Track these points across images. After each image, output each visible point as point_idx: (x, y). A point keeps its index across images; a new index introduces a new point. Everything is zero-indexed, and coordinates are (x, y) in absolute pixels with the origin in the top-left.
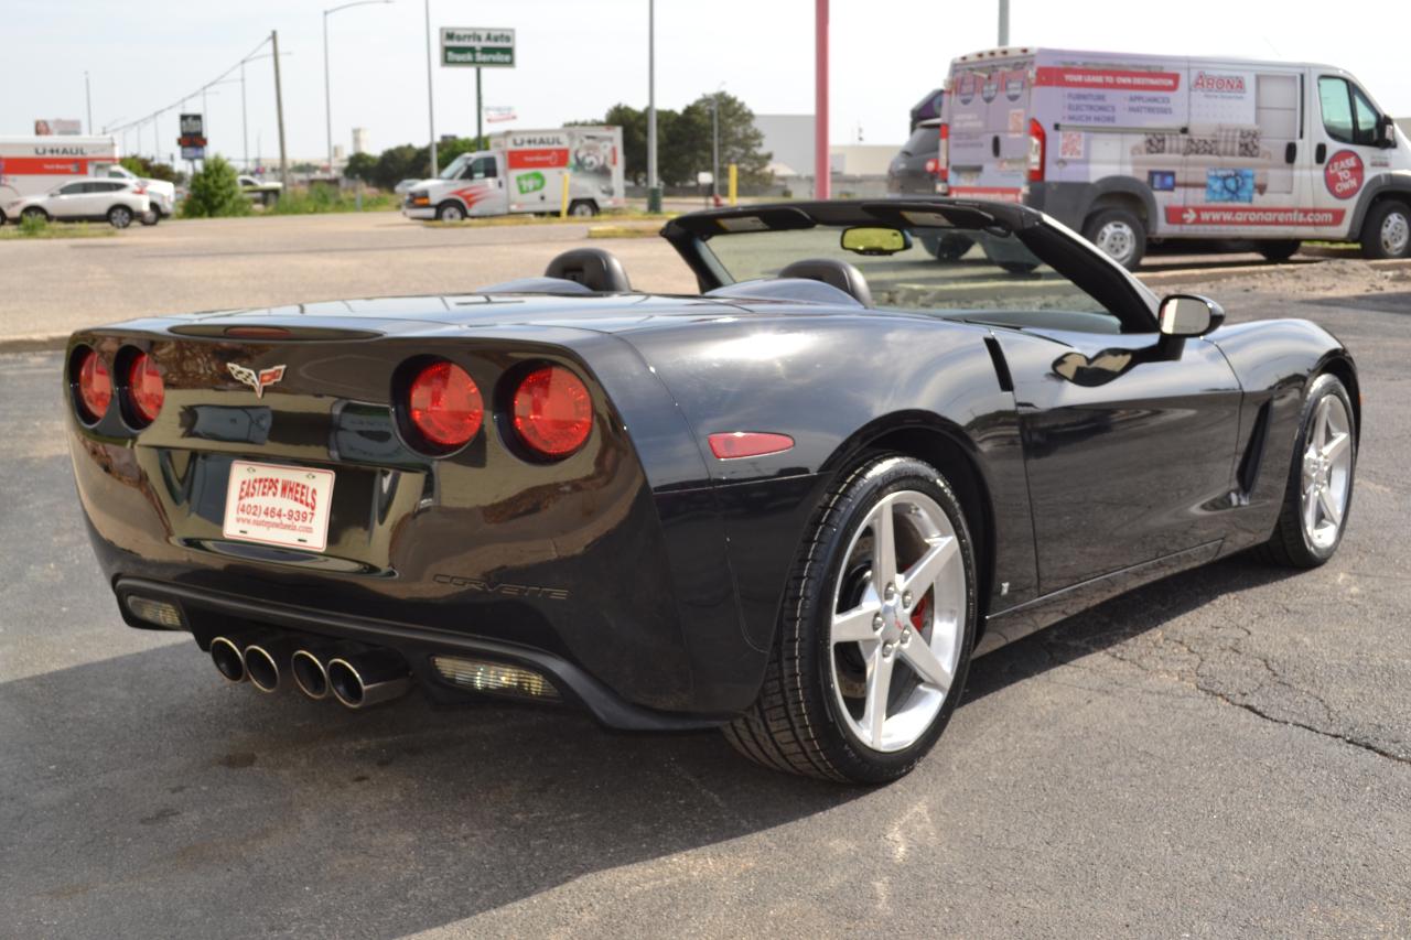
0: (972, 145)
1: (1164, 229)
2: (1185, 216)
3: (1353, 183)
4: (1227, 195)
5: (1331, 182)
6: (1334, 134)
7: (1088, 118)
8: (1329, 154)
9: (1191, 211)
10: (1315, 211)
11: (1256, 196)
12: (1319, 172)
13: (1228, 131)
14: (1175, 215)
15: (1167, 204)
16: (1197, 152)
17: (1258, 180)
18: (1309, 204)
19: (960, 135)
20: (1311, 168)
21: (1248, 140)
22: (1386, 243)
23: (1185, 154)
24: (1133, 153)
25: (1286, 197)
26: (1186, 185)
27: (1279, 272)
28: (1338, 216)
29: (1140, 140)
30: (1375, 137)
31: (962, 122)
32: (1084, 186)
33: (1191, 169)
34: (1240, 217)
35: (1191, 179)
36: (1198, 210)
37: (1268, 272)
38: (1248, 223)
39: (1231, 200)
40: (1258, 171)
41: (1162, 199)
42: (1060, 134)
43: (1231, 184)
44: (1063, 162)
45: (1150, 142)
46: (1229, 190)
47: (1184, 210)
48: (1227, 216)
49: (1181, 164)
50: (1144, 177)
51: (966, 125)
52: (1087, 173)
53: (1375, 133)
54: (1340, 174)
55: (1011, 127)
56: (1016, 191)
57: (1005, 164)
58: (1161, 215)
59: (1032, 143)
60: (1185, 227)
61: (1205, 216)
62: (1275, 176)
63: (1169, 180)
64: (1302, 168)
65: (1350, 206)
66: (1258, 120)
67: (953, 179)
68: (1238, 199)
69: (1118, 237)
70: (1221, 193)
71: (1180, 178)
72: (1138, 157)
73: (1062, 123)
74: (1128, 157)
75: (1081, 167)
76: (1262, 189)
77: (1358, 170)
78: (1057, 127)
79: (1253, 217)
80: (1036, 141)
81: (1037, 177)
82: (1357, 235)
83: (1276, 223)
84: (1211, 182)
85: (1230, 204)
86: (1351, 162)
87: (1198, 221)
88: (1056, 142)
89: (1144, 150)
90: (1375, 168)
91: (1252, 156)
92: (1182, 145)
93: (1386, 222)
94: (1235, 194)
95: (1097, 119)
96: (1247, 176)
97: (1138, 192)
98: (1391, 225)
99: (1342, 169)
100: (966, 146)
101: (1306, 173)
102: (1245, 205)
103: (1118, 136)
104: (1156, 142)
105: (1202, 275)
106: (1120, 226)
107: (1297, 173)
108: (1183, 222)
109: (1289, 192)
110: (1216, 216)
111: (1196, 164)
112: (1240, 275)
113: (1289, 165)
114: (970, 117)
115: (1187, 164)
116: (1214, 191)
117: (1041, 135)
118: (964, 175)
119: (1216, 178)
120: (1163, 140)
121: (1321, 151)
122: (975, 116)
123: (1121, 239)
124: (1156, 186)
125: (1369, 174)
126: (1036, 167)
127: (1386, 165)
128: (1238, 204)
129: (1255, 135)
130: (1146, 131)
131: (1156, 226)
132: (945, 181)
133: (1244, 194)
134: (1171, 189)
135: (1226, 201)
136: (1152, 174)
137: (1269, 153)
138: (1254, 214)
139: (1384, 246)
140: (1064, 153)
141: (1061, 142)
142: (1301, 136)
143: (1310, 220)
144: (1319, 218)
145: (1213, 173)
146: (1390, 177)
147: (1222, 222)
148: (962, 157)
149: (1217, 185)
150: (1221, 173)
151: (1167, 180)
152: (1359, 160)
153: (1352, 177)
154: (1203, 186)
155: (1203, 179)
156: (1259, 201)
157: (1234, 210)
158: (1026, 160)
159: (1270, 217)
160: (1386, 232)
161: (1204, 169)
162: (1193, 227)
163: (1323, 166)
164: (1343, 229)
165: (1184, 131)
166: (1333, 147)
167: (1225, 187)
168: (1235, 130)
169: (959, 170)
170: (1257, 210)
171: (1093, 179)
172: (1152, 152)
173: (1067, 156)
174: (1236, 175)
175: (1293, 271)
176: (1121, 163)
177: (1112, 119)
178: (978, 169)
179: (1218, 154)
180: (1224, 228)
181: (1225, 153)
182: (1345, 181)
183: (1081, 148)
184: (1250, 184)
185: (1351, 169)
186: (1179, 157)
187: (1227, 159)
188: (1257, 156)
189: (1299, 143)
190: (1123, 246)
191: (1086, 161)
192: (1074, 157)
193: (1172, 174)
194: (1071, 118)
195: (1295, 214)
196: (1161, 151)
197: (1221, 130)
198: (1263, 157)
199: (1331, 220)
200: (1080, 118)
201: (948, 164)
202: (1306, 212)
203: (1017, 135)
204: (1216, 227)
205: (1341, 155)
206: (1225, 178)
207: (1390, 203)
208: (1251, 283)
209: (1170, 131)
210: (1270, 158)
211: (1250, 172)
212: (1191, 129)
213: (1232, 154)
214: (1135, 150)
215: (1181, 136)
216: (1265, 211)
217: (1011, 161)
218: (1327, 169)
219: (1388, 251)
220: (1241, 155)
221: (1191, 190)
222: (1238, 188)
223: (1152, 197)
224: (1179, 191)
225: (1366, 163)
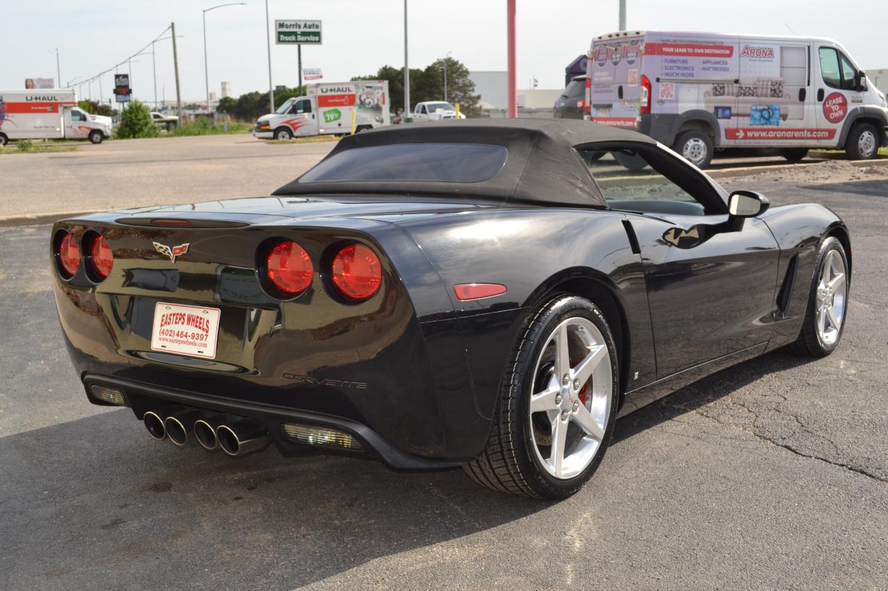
0: (606, 92)
1: (724, 142)
2: (737, 134)
3: (841, 113)
4: (763, 121)
5: (827, 112)
6: (829, 82)
7: (677, 75)
8: (826, 95)
9: (741, 131)
10: (817, 130)
11: (781, 121)
12: (820, 106)
13: (763, 81)
14: (731, 134)
15: (726, 127)
16: (744, 95)
17: (783, 112)
18: (814, 126)
19: (597, 85)
20: (815, 104)
21: (776, 87)
22: (861, 150)
23: (737, 96)
24: (705, 96)
25: (799, 121)
26: (738, 115)
27: (795, 168)
28: (832, 133)
29: (709, 87)
30: (854, 85)
31: (600, 77)
32: (675, 116)
33: (741, 105)
34: (772, 134)
35: (741, 111)
36: (745, 131)
37: (788, 168)
38: (776, 138)
39: (766, 124)
40: (782, 106)
41: (723, 124)
42: (660, 84)
43: (766, 114)
44: (662, 102)
45: (715, 88)
46: (764, 118)
47: (737, 130)
48: (764, 134)
50: (712, 111)
51: (601, 79)
52: (677, 108)
53: (854, 81)
54: (832, 107)
55: (629, 80)
56: (633, 120)
57: (626, 103)
58: (723, 133)
59: (642, 89)
60: (737, 141)
61: (750, 134)
62: (793, 109)
63: (727, 112)
64: (809, 104)
65: (839, 127)
66: (782, 75)
67: (594, 112)
68: (770, 123)
69: (696, 147)
70: (760, 120)
71: (734, 111)
72: (708, 98)
73: (661, 77)
74: (702, 98)
75: (673, 105)
76: (784, 117)
77: (844, 104)
78: (658, 80)
79: (779, 134)
80: (645, 89)
81: (646, 111)
82: (843, 146)
83: (794, 138)
84: (753, 113)
85: (765, 127)
86: (839, 100)
87: (745, 137)
88: (658, 89)
89: (712, 93)
90: (853, 104)
91: (778, 97)
92: (735, 90)
93: (861, 137)
94: (768, 120)
95: (682, 75)
96: (776, 109)
97: (708, 120)
98: (864, 139)
99: (834, 105)
100: (601, 92)
101: (812, 107)
102: (775, 127)
103: (696, 85)
104: (719, 89)
105: (748, 171)
106: (698, 141)
107: (806, 107)
108: (736, 138)
109: (802, 119)
110: (756, 134)
111: (745, 102)
112: (772, 170)
113: (801, 102)
114: (604, 74)
115: (738, 102)
116: (756, 119)
117: (649, 86)
118: (601, 109)
119: (757, 110)
120: (724, 87)
121: (821, 93)
122: (608, 73)
123: (698, 149)
124: (719, 116)
125: (851, 107)
126: (646, 105)
127: (861, 102)
128: (769, 127)
129: (780, 84)
130: (713, 82)
131: (719, 141)
132: (589, 114)
133: (773, 120)
134: (729, 118)
135: (763, 124)
136: (717, 108)
137: (789, 95)
138: (780, 132)
139: (860, 152)
140: (662, 96)
141: (661, 89)
142: (809, 84)
143: (814, 136)
144: (820, 134)
145: (754, 108)
146: (863, 109)
147: (760, 138)
148: (599, 98)
149: (757, 115)
150: (759, 108)
151: (726, 112)
152: (844, 99)
153: (840, 110)
154: (748, 115)
155: (748, 111)
156: (783, 124)
157: (768, 130)
158: (639, 100)
159: (790, 134)
160: (861, 143)
161: (748, 105)
162: (743, 141)
163: (823, 102)
164: (835, 142)
165: (737, 81)
166: (829, 91)
167: (762, 116)
168: (768, 81)
169: (598, 107)
170: (782, 130)
171: (680, 112)
172: (717, 95)
173: (665, 98)
174: (769, 108)
175: (804, 167)
176: (698, 102)
177: (692, 75)
178: (610, 106)
179: (757, 96)
180: (761, 141)
181: (762, 96)
182: (836, 111)
183: (673, 93)
184: (777, 114)
185: (839, 104)
186: (734, 98)
187: (763, 99)
188: (781, 97)
189: (807, 88)
190: (699, 153)
191: (676, 101)
192: (668, 98)
193: (729, 108)
194: (667, 74)
195: (805, 132)
196: (722, 94)
197: (759, 81)
198: (785, 97)
199: (827, 136)
200: (672, 75)
201: (591, 103)
202: (812, 131)
203: (634, 85)
204: (757, 141)
205: (833, 96)
206: (762, 111)
207: (864, 125)
208: (778, 175)
209: (728, 82)
210: (789, 98)
211: (777, 107)
212: (741, 80)
213: (766, 96)
214: (706, 94)
215: (735, 85)
216: (787, 130)
217: (630, 101)
218: (824, 104)
219: (862, 154)
220: (772, 96)
221: (741, 118)
222: (770, 117)
223: (717, 122)
224: (734, 119)
225: (849, 100)
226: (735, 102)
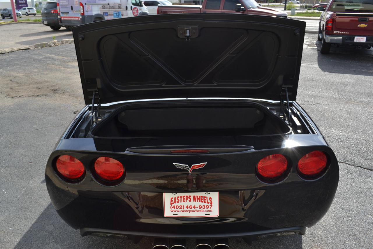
0: (66, 8)
3: (137, 13)
4: (117, 17)
5: (133, 13)
6: (133, 4)
7: (91, 2)
8: (133, 8)
12: (131, 12)
13: (116, 4)
16: (111, 8)
17: (122, 14)
19: (62, 5)
20: (130, 11)
21: (119, 6)
23: (109, 9)
24: (100, 9)
26: (110, 15)
29: (101, 6)
30: (139, 5)
31: (62, 3)
32: (92, 16)
33: (110, 12)
35: (111, 14)
39: (118, 17)
40: (121, 12)
41: (106, 18)
42: (86, 5)
43: (117, 14)
44: (87, 11)
45: (103, 6)
46: (117, 16)
50: (102, 14)
51: (63, 3)
52: (92, 13)
53: (139, 4)
55: (75, 4)
56: (78, 17)
57: (75, 12)
59: (81, 8)
62: (124, 13)
63: (107, 14)
64: (129, 11)
66: (121, 2)
67: (61, 15)
71: (109, 14)
73: (87, 3)
74: (99, 10)
75: (91, 12)
77: (137, 11)
78: (85, 4)
80: (82, 7)
81: (83, 14)
84: (114, 14)
88: (86, 7)
89: (102, 8)
91: (120, 9)
92: (108, 7)
95: (93, 2)
96: (120, 13)
97: (102, 17)
99: (135, 11)
100: (64, 8)
101: (129, 12)
103: (97, 6)
104: (104, 7)
107: (128, 12)
109: (127, 16)
111: (111, 11)
113: (127, 10)
114: (64, 1)
115: (110, 11)
117: (83, 6)
118: (64, 14)
119: (115, 13)
120: (105, 6)
121: (131, 7)
122: (66, 1)
124: (105, 15)
125: (139, 12)
126: (83, 13)
127: (141, 10)
129: (120, 5)
130: (102, 4)
132: (60, 15)
133: (120, 16)
134: (107, 16)
136: (104, 13)
140: (87, 9)
141: (87, 7)
142: (128, 5)
145: (114, 12)
146: (142, 12)
148: (63, 10)
149: (115, 15)
150: (116, 12)
151: (106, 14)
152: (137, 9)
154: (113, 15)
155: (113, 14)
156: (122, 17)
158: (80, 11)
161: (113, 12)
165: (108, 4)
166: (133, 7)
167: (117, 15)
168: (117, 4)
169: (63, 13)
171: (93, 14)
173: (88, 10)
176: (98, 11)
177: (95, 2)
178: (68, 13)
179: (115, 9)
181: (116, 8)
183: (90, 8)
186: (108, 9)
187: (116, 10)
189: (128, 6)
191: (92, 11)
192: (89, 10)
193: (107, 13)
194: (88, 2)
196: (105, 8)
197: (115, 4)
200: (89, 2)
201: (60, 12)
203: (77, 6)
205: (135, 8)
206: (116, 13)
209: (105, 4)
210: (123, 9)
211: (120, 12)
212: (110, 4)
213: (117, 9)
214: (100, 8)
215: (108, 5)
217: (76, 11)
218: (133, 11)
220: (119, 9)
221: (111, 16)
222: (119, 15)
223: (104, 17)
224: (109, 16)
225: (139, 10)
226: (109, 11)
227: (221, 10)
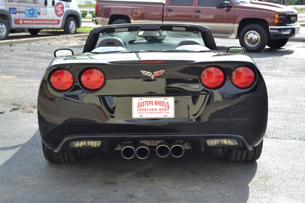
1: (14, 26)
2: (20, 22)
3: (62, 12)
4: (30, 15)
5: (56, 11)
8: (56, 3)
9: (21, 20)
10: (53, 20)
11: (38, 16)
12: (53, 9)
14: (17, 21)
15: (14, 18)
16: (22, 2)
17: (38, 11)
18: (51, 18)
20: (51, 7)
22: (71, 29)
23: (18, 3)
25: (45, 16)
26: (19, 12)
27: (52, 38)
28: (59, 21)
33: (20, 7)
34: (34, 22)
35: (20, 10)
36: (23, 20)
37: (49, 38)
38: (36, 24)
39: (31, 17)
40: (38, 8)
41: (13, 17)
43: (31, 12)
46: (31, 14)
47: (19, 20)
48: (31, 22)
49: (18, 6)
50: (8, 10)
54: (58, 9)
58: (13, 21)
60: (20, 25)
61: (25, 22)
62: (42, 10)
63: (15, 11)
64: (49, 7)
65: (61, 18)
68: (33, 17)
69: (2, 28)
70: (29, 15)
71: (18, 10)
72: (6, 3)
74: (3, 3)
76: (39, 14)
77: (62, 8)
79: (38, 22)
82: (63, 27)
83: (43, 24)
84: (26, 11)
85: (31, 18)
86: (61, 6)
87: (23, 23)
89: (7, 1)
90: (66, 8)
91: (36, 4)
93: (70, 24)
94: (32, 15)
96: (35, 10)
97: (7, 15)
98: (72, 24)
99: (59, 8)
101: (50, 9)
102: (35, 18)
105: (32, 40)
106: (2, 25)
107: (48, 9)
108: (19, 23)
109: (46, 15)
110: (28, 22)
111: (22, 6)
112: (43, 39)
113: (46, 7)
115: (19, 6)
116: (27, 14)
119: (27, 10)
121: (53, 2)
123: (3, 29)
124: (11, 12)
125: (65, 9)
127: (69, 7)
128: (33, 18)
131: (12, 25)
133: (35, 15)
134: (15, 13)
135: (30, 17)
136: (10, 9)
137: (40, 3)
138: (37, 21)
139: (70, 30)
143: (52, 23)
144: (54, 22)
145: (26, 9)
146: (70, 10)
147: (29, 24)
149: (28, 12)
150: (28, 9)
151: (13, 10)
152: (63, 5)
153: (61, 10)
154: (24, 12)
155: (23, 10)
156: (39, 17)
157: (33, 20)
159: (41, 22)
160: (71, 26)
161: (24, 7)
162: (22, 25)
163: (54, 7)
164: (60, 26)
167: (30, 13)
170: (38, 20)
172: (10, 2)
174: (32, 9)
175: (55, 38)
176: (1, 5)
179: (27, 3)
180: (30, 25)
182: (60, 11)
184: (36, 12)
185: (61, 8)
187: (30, 4)
188: (37, 4)
190: (3, 31)
193: (15, 9)
195: (48, 21)
196: (12, 2)
198: (39, 4)
199: (57, 23)
202: (50, 20)
204: (28, 25)
205: (58, 4)
206: (30, 10)
207: (71, 18)
210: (41, 4)
211: (36, 8)
213: (31, 3)
214: (5, 1)
216: (40, 20)
218: (55, 8)
219: (71, 32)
220: (34, 3)
221: (21, 14)
222: (33, 13)
223: (11, 16)
224: (18, 14)
225: (65, 6)
227: (194, 7)
